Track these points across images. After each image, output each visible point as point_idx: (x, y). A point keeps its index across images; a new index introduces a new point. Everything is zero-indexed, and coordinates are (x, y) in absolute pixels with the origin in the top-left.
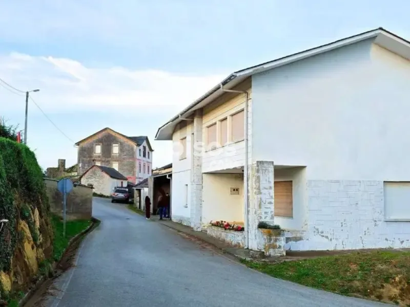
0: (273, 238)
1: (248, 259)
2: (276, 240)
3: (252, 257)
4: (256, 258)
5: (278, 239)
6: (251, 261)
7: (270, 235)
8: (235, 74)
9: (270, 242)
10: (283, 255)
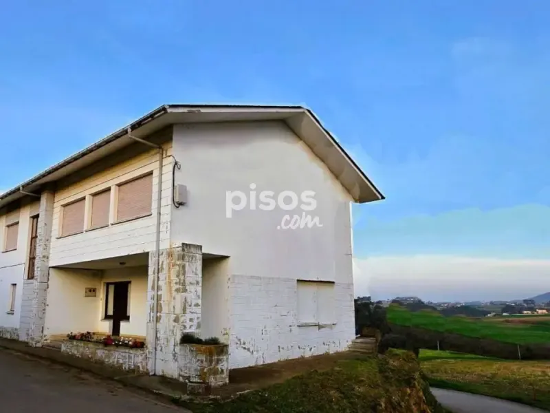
0: (215, 357)
1: (185, 397)
2: (218, 361)
3: (191, 393)
4: (199, 394)
5: (221, 360)
6: (191, 400)
7: (211, 354)
8: (167, 107)
9: (211, 365)
10: (226, 383)
